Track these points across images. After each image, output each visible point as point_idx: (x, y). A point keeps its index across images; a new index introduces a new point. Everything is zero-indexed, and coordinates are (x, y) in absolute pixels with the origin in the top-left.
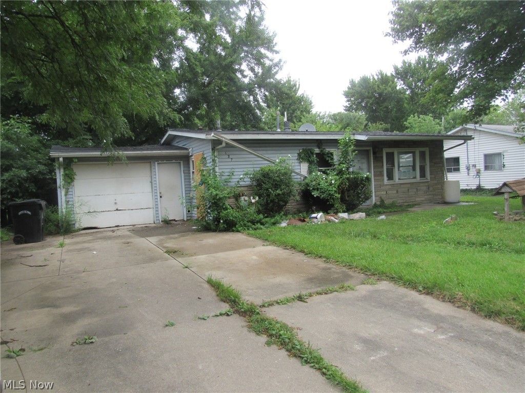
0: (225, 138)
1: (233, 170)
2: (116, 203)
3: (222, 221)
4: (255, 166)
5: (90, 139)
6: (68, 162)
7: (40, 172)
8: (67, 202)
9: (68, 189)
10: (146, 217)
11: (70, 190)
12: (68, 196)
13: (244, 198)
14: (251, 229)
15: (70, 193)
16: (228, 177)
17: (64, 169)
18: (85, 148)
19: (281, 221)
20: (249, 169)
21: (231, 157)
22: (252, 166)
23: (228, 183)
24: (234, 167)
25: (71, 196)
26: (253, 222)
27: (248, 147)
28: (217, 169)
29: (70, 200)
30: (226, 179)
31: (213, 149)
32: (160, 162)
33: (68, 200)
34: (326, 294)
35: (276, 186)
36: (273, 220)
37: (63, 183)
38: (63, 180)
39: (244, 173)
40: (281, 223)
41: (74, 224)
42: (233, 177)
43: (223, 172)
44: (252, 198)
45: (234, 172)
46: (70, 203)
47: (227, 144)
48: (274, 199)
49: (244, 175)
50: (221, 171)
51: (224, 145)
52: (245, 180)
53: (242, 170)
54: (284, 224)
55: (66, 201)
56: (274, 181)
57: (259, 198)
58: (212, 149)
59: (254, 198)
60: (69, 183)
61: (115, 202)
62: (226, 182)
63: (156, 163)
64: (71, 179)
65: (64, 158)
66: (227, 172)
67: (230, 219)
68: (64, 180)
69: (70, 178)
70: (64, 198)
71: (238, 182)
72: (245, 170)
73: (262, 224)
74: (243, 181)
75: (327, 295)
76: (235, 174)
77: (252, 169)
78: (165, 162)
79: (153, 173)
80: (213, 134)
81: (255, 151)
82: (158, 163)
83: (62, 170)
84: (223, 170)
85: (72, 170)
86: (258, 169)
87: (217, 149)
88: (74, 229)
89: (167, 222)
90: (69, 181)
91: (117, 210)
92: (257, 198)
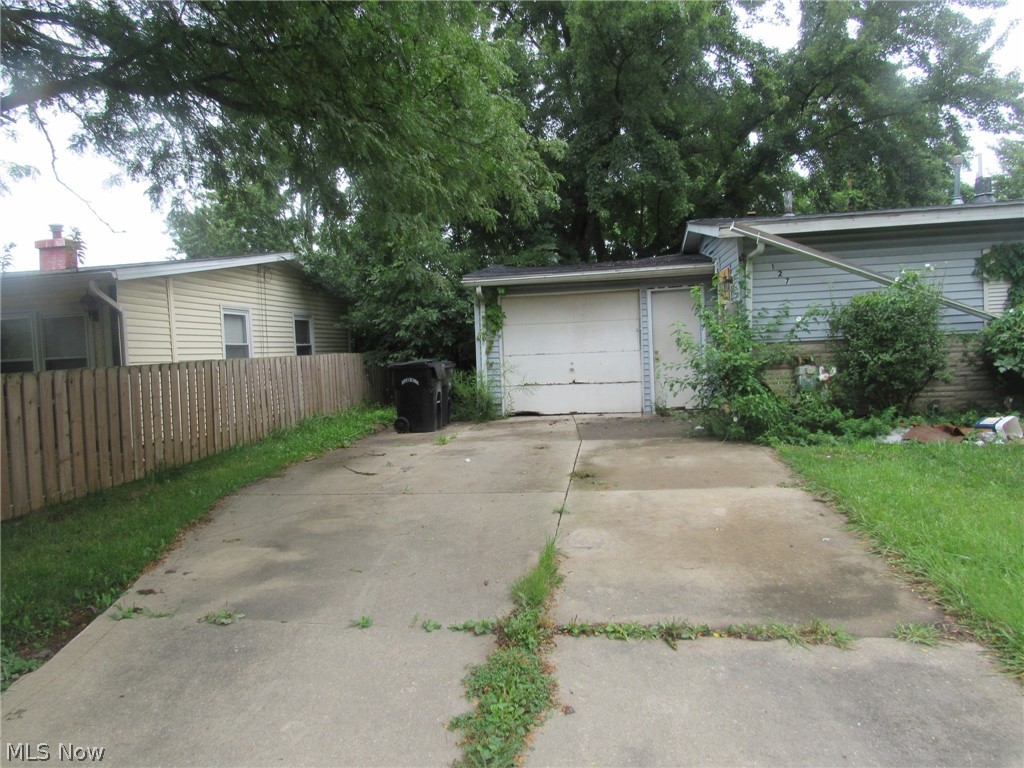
0: (763, 234)
1: (788, 305)
2: (572, 370)
3: (735, 419)
4: (835, 294)
5: (555, 251)
6: (492, 295)
7: (458, 312)
8: (490, 365)
9: (492, 342)
10: (627, 400)
11: (495, 344)
12: (492, 355)
13: (806, 369)
14: (802, 442)
15: (495, 349)
16: (774, 321)
17: (486, 306)
18: (544, 266)
19: (889, 428)
20: (818, 302)
21: (785, 274)
22: (827, 295)
23: (771, 334)
24: (789, 297)
25: (496, 355)
26: (813, 426)
27: (823, 250)
28: (749, 304)
29: (495, 361)
30: (769, 325)
31: (743, 259)
32: (656, 289)
33: (490, 361)
34: (751, 638)
35: (882, 342)
36: (865, 426)
37: (484, 330)
38: (484, 326)
39: (807, 310)
40: (887, 434)
41: (500, 405)
42: (784, 320)
43: (763, 309)
44: (821, 368)
45: (788, 308)
46: (494, 366)
47: (768, 245)
48: (877, 374)
49: (807, 315)
50: (760, 306)
51: (760, 248)
52: (809, 328)
53: (806, 304)
54: (895, 437)
55: (488, 363)
56: (878, 330)
57: (839, 371)
58: (740, 260)
59: (826, 371)
60: (494, 332)
61: (571, 367)
62: (768, 331)
63: (649, 292)
64: (497, 324)
65: (484, 288)
66: (773, 309)
67: (751, 417)
68: (486, 326)
69: (495, 323)
70: (484, 357)
71: (793, 331)
72: (810, 303)
73: (838, 432)
74: (806, 330)
75: (751, 642)
76: (791, 312)
77: (828, 303)
78: (666, 288)
79: (643, 313)
80: (732, 227)
81: (843, 258)
82: (652, 293)
83: (483, 309)
84: (765, 306)
85: (500, 308)
86: (845, 302)
87: (751, 259)
88: (499, 413)
89: (662, 413)
90: (494, 327)
91: (574, 382)
92: (834, 370)
